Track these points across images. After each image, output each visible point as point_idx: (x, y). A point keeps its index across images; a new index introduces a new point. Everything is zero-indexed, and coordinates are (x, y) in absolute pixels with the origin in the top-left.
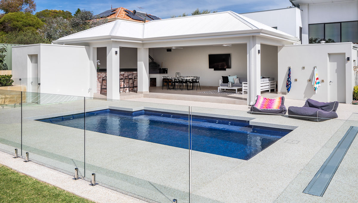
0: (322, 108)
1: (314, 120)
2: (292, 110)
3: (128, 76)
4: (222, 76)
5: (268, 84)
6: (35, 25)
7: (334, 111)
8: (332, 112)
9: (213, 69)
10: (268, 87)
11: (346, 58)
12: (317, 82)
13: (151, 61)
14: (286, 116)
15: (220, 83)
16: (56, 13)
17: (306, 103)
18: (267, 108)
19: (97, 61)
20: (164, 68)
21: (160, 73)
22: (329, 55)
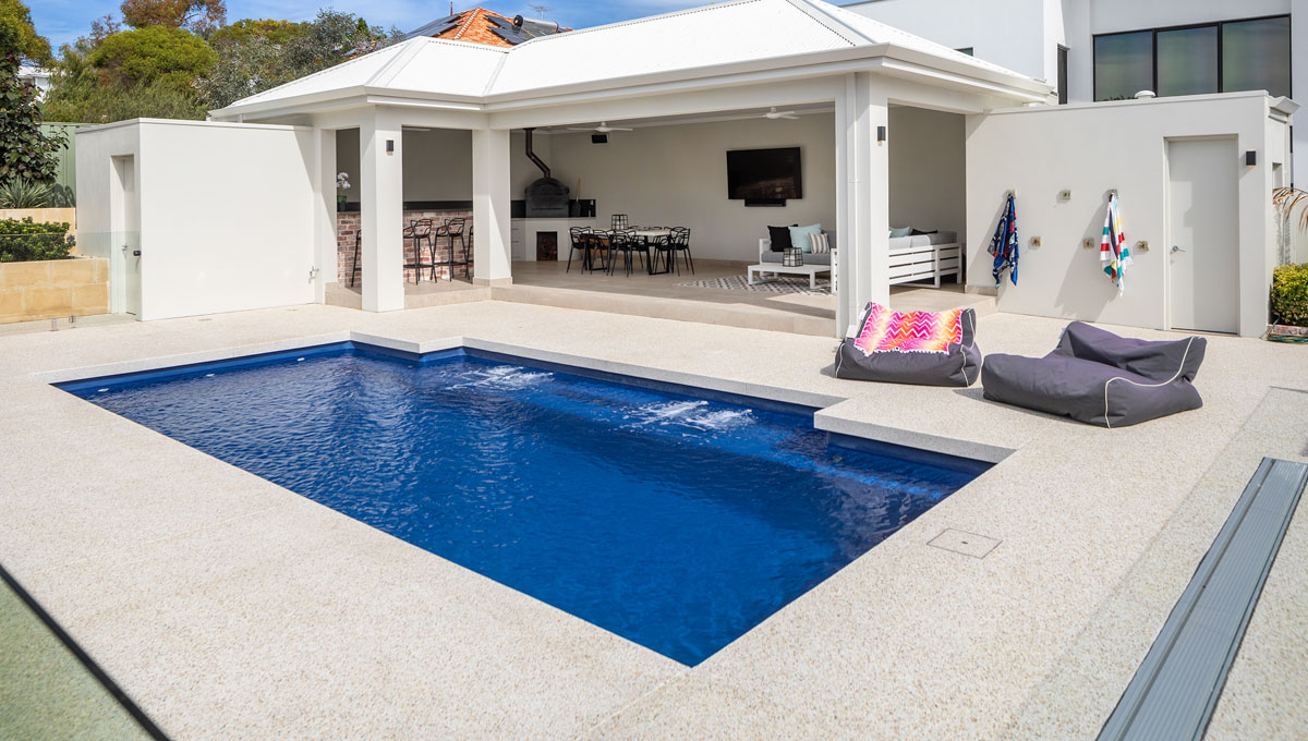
0: (1132, 364)
1: (1092, 420)
2: (997, 372)
3: (446, 227)
4: (769, 227)
5: (929, 256)
6: (194, 65)
7: (1186, 377)
8: (1175, 384)
9: (743, 201)
10: (929, 267)
11: (1242, 153)
13: (542, 176)
14: (973, 395)
15: (761, 252)
16: (274, 28)
17: (1063, 338)
19: (340, 177)
20: (584, 197)
21: (570, 216)
22: (1170, 142)
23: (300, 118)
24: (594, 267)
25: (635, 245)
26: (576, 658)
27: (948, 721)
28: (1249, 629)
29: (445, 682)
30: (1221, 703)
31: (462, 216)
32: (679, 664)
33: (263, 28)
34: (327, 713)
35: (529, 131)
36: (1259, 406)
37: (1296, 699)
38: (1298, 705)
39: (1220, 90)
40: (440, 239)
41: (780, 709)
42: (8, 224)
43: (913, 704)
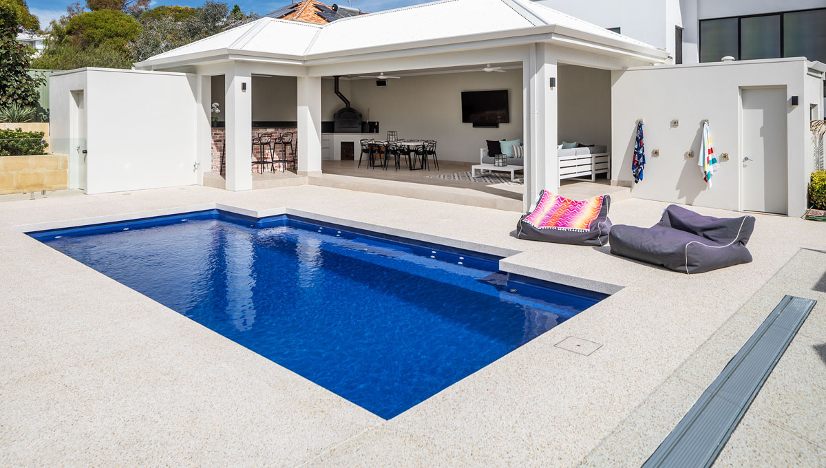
0: (706, 233)
1: (678, 269)
2: (619, 236)
3: (281, 138)
4: (487, 141)
5: (589, 161)
6: (127, 34)
7: (742, 242)
8: (734, 247)
9: (472, 124)
10: (589, 168)
11: (789, 97)
12: (710, 159)
13: (345, 107)
14: (604, 251)
15: (482, 157)
16: (180, 11)
17: (664, 215)
18: (557, 225)
19: (213, 105)
20: (371, 120)
21: (363, 132)
22: (743, 90)
23: (189, 69)
24: (375, 165)
25: (403, 151)
26: (315, 412)
27: (543, 459)
28: (752, 405)
29: (230, 425)
30: (722, 453)
31: (291, 131)
32: (379, 418)
33: (173, 11)
34: (153, 442)
35: (337, 77)
36: (789, 261)
37: (772, 451)
38: (773, 455)
39: (782, 56)
40: (277, 146)
41: (438, 448)
42: (6, 133)
43: (523, 448)
